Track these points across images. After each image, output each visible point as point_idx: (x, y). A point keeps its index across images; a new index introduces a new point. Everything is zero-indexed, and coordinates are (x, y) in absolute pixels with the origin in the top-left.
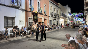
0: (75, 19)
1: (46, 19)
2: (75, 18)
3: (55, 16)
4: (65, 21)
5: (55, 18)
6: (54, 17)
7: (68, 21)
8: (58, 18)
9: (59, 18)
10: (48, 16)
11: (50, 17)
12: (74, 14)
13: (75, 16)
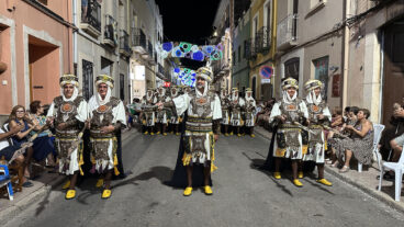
0: (176, 74)
1: (54, 48)
2: (177, 71)
3: (110, 34)
4: (148, 81)
5: (106, 47)
6: (102, 45)
9: (128, 61)
10: (68, 26)
11: (77, 30)
12: (185, 46)
13: (188, 55)
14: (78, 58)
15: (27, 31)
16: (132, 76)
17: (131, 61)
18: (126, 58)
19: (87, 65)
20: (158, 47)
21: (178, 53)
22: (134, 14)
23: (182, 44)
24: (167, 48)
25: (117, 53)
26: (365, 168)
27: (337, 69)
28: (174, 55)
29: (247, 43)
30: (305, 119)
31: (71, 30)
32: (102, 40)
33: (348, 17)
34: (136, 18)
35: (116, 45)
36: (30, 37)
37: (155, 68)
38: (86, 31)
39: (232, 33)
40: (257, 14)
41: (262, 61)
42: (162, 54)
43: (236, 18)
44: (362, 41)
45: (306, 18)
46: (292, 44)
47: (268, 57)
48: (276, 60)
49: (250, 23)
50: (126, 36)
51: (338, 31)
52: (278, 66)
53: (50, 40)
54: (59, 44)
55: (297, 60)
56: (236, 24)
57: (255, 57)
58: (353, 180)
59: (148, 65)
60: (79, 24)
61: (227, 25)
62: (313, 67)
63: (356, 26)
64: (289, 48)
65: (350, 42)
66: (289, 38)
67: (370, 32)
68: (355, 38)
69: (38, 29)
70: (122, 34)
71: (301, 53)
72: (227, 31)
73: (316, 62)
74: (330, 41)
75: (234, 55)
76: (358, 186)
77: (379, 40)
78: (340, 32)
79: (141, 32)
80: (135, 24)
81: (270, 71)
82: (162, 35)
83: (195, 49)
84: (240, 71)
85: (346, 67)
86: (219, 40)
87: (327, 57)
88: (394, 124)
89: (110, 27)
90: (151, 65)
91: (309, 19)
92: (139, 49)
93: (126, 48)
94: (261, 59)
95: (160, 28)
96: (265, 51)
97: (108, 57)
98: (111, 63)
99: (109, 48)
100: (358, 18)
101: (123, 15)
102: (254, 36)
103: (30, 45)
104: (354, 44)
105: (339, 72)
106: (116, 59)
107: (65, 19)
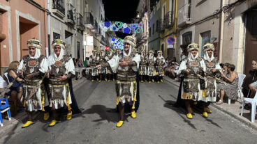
0: (112, 42)
3: (71, 16)
4: (95, 47)
5: (68, 24)
6: (66, 23)
7: (101, 45)
8: (78, 30)
10: (44, 11)
11: (50, 14)
12: (119, 24)
13: (121, 29)
14: (50, 31)
15: (18, 13)
16: (85, 43)
17: (85, 33)
18: (81, 31)
19: (56, 36)
20: (101, 24)
21: (114, 28)
22: (86, 3)
23: (117, 23)
24: (107, 25)
25: (75, 28)
26: (233, 102)
27: (216, 39)
28: (111, 30)
29: (158, 22)
30: (203, 72)
31: (46, 13)
32: (66, 20)
33: (224, 5)
34: (87, 5)
35: (74, 23)
36: (21, 18)
37: (99, 38)
38: (55, 14)
39: (149, 16)
40: (165, 4)
41: (168, 34)
42: (104, 29)
43: (152, 6)
44: (232, 21)
45: (197, 6)
46: (188, 22)
47: (172, 31)
48: (177, 33)
49: (160, 9)
50: (81, 17)
51: (218, 15)
52: (178, 37)
53: (33, 20)
54: (39, 22)
55: (190, 33)
56: (152, 10)
57: (163, 31)
58: (225, 109)
59: (95, 35)
60: (51, 10)
61: (146, 10)
62: (200, 38)
63: (228, 11)
64: (185, 26)
65: (224, 22)
66: (185, 19)
67: (238, 15)
68: (228, 19)
69: (25, 12)
70: (78, 16)
71: (192, 29)
72: (146, 14)
73: (202, 34)
74: (212, 21)
75: (150, 29)
76: (228, 113)
77: (244, 21)
78: (219, 15)
79: (91, 15)
80: (87, 9)
81: (173, 40)
82: (104, 16)
83: (125, 26)
84: (154, 40)
85: (222, 38)
86: (140, 20)
87: (210, 31)
88: (252, 74)
89: (71, 12)
90: (97, 36)
91: (198, 7)
92: (89, 26)
93: (81, 25)
94: (167, 32)
95: (103, 13)
96: (170, 27)
97: (70, 31)
98: (71, 34)
99: (70, 25)
100: (230, 6)
101: (79, 3)
102: (163, 18)
103: (20, 23)
104: (227, 23)
105: (217, 41)
106: (74, 32)
107: (42, 6)
